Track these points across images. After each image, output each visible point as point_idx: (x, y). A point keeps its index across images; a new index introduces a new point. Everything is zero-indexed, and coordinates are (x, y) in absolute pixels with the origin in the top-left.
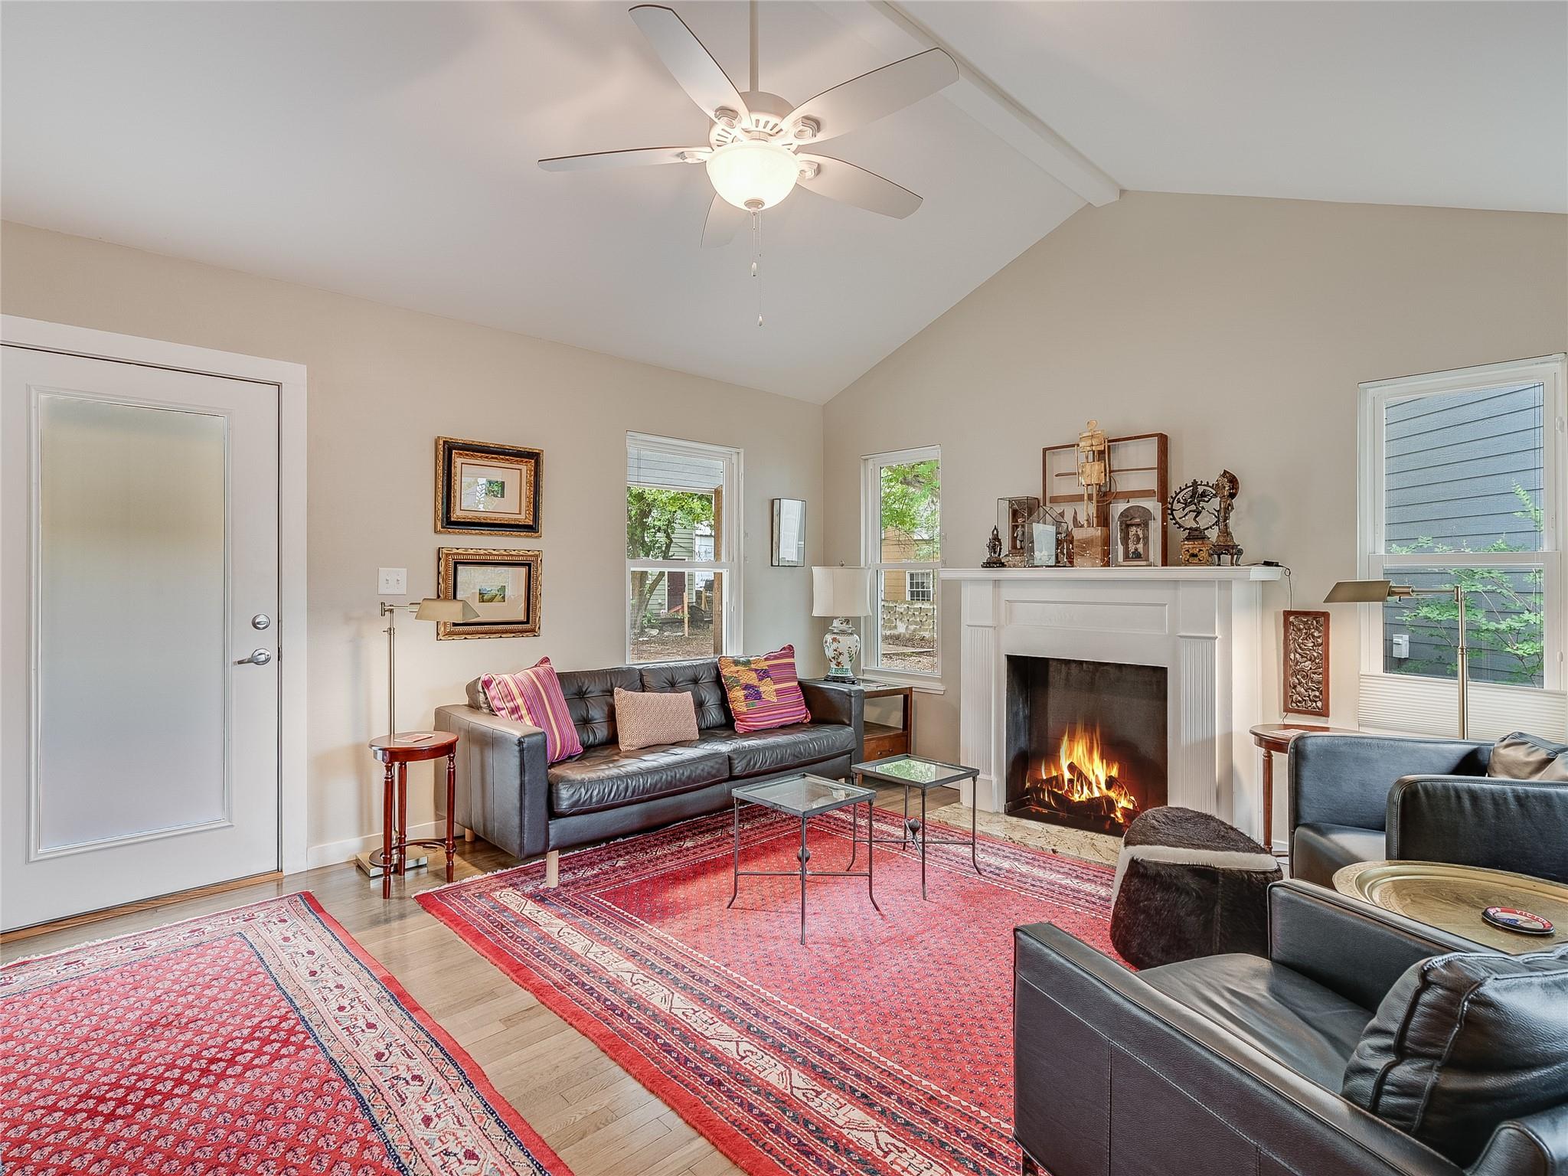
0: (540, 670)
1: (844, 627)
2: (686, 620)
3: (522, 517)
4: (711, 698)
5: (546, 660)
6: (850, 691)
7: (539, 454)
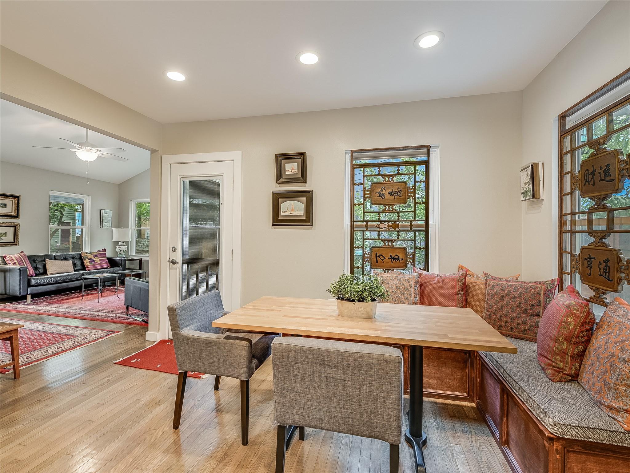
0: (21, 254)
1: (122, 244)
2: (71, 248)
3: (13, 213)
4: (78, 263)
5: (22, 252)
6: (121, 259)
7: (19, 196)
